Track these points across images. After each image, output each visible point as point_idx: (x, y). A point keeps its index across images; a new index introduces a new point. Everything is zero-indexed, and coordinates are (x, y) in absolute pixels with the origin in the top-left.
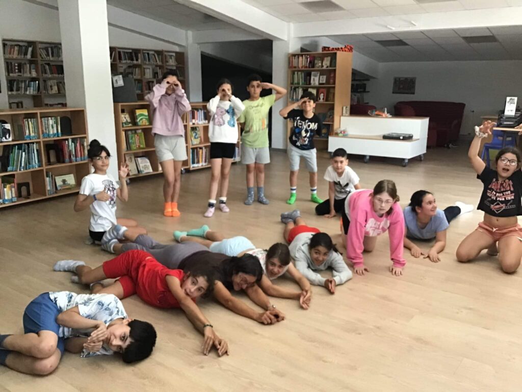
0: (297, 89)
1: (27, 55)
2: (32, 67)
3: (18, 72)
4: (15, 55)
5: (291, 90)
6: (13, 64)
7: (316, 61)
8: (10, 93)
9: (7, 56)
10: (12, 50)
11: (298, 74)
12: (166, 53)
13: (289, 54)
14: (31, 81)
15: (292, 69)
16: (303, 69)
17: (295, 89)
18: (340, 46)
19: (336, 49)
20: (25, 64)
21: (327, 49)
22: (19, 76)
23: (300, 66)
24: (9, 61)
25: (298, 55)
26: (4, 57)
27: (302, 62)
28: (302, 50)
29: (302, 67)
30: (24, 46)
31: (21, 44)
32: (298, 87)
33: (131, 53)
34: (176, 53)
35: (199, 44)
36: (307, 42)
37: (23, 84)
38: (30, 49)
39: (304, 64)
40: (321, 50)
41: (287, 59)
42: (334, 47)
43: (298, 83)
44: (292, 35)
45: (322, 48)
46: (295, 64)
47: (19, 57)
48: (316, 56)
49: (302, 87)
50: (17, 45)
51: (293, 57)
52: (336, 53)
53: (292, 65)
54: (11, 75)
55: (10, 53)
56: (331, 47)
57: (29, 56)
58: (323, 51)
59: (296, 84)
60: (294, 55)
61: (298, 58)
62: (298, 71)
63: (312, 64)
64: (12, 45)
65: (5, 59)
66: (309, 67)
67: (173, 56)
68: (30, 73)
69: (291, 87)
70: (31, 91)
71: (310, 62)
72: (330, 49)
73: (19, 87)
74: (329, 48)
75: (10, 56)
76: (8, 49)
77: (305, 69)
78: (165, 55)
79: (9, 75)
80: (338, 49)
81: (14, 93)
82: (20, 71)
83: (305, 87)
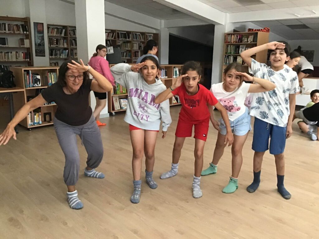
0: (229, 57)
1: (62, 34)
2: (64, 41)
3: (56, 44)
4: (55, 34)
5: (226, 57)
6: (53, 39)
7: (243, 38)
8: (51, 57)
9: (50, 34)
10: (53, 31)
11: (230, 46)
12: (147, 34)
13: (225, 33)
14: (64, 50)
15: (227, 43)
16: (234, 43)
17: (228, 57)
18: (260, 28)
19: (258, 30)
20: (61, 39)
21: (251, 30)
22: (57, 46)
23: (232, 41)
24: (51, 38)
25: (231, 34)
26: (48, 35)
27: (234, 39)
28: (234, 31)
29: (234, 42)
30: (60, 28)
31: (59, 27)
32: (230, 56)
33: (125, 34)
34: (154, 34)
35: (168, 28)
36: (238, 26)
37: (59, 52)
38: (64, 30)
39: (235, 40)
40: (247, 31)
41: (224, 37)
42: (257, 29)
43: (231, 53)
44: (228, 21)
45: (248, 30)
46: (229, 40)
47: (57, 35)
48: (243, 35)
49: (233, 55)
50: (56, 28)
51: (228, 36)
52: (257, 33)
53: (227, 41)
54: (52, 46)
55: (52, 33)
56: (254, 29)
57: (63, 35)
58: (248, 31)
59: (229, 53)
60: (229, 34)
61: (231, 36)
62: (231, 45)
63: (241, 40)
64: (53, 28)
65: (48, 36)
66: (239, 42)
67: (151, 35)
68: (63, 45)
69: (226, 56)
70: (63, 56)
71: (239, 39)
72: (254, 30)
73: (57, 54)
74: (252, 29)
75: (52, 34)
76: (50, 30)
77: (236, 43)
78: (147, 35)
79: (50, 46)
80: (259, 30)
81: (53, 57)
82: (57, 44)
83: (235, 55)
